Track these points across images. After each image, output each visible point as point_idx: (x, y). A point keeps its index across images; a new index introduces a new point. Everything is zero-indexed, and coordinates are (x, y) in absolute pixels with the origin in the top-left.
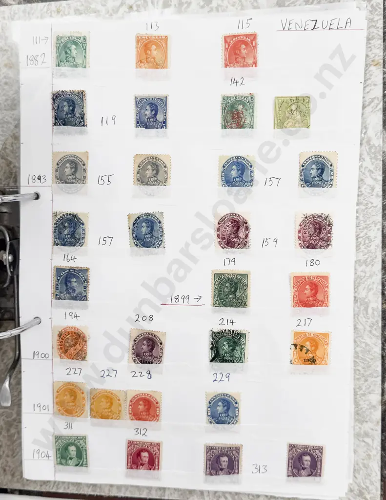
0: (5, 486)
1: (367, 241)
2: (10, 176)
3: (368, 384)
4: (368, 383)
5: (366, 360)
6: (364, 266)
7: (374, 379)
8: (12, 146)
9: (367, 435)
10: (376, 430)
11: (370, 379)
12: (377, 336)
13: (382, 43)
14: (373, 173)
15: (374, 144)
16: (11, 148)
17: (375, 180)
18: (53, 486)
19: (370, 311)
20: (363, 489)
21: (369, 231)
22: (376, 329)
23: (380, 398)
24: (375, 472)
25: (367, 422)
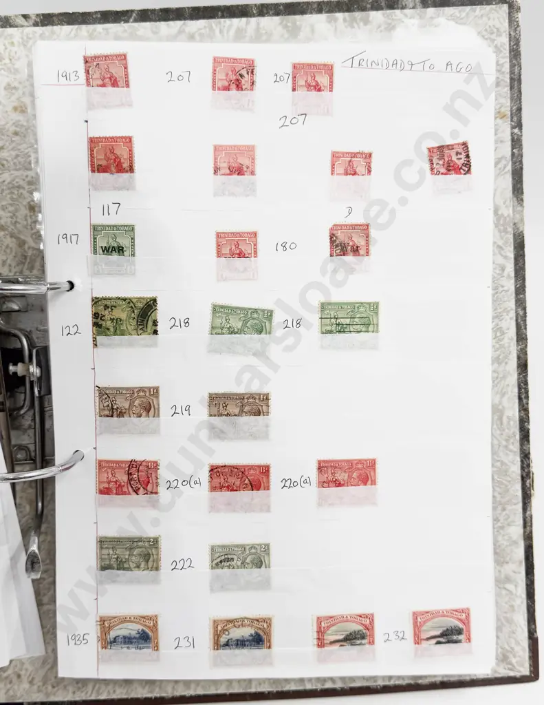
0: (19, 699)
1: (498, 334)
2: (24, 261)
3: (506, 514)
4: (507, 512)
5: (502, 483)
6: (496, 365)
7: (514, 507)
8: (26, 220)
9: (508, 579)
10: (520, 573)
11: (509, 507)
12: (515, 452)
13: (509, 92)
14: (503, 250)
15: (502, 215)
16: (25, 223)
17: (506, 257)
18: (92, 693)
19: (505, 420)
20: (508, 651)
21: (501, 320)
22: (513, 443)
23: (521, 530)
24: (520, 626)
25: (507, 563)
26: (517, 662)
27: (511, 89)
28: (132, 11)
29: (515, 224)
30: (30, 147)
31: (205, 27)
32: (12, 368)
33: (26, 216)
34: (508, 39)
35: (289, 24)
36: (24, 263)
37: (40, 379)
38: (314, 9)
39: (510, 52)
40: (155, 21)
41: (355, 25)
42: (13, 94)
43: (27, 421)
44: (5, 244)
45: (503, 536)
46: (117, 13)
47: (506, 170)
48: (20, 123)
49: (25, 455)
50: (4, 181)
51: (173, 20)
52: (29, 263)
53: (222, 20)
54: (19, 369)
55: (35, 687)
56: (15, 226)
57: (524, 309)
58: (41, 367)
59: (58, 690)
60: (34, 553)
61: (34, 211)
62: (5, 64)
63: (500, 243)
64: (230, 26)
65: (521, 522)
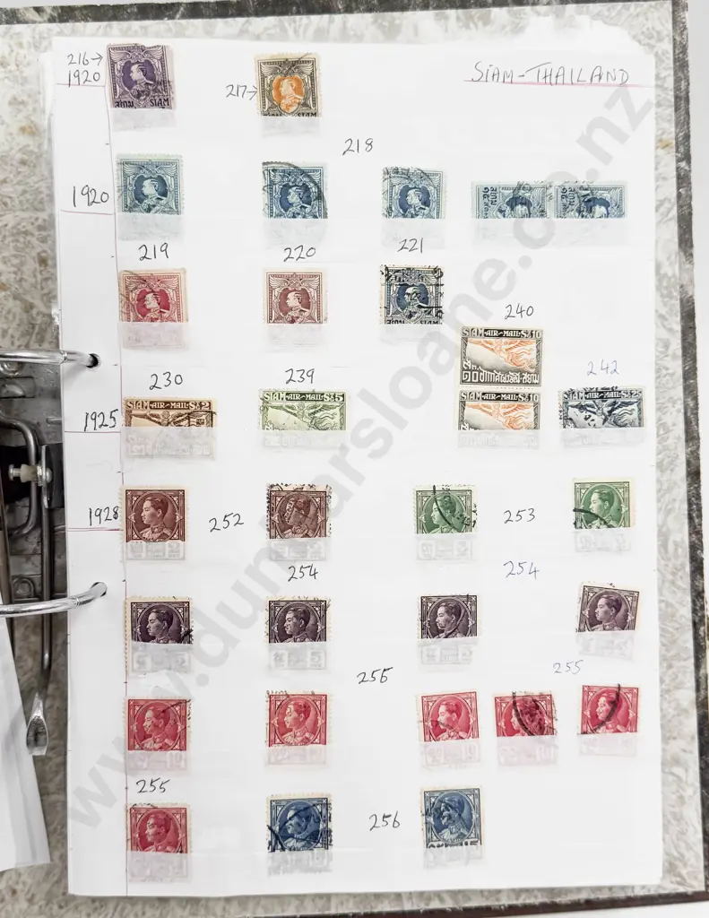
26: (688, 873)
27: (676, 111)
28: (179, 4)
29: (682, 286)
30: (42, 180)
31: (275, 26)
32: (13, 472)
33: (35, 270)
34: (671, 46)
35: (386, 24)
36: (31, 334)
37: (50, 485)
38: (418, 6)
39: (675, 62)
40: (209, 17)
41: (472, 25)
42: (20, 111)
43: (31, 544)
44: (6, 308)
45: (669, 702)
46: (159, 6)
47: (670, 215)
48: (29, 149)
49: (28, 590)
50: (6, 225)
51: (233, 16)
52: (37, 334)
53: (298, 17)
54: (23, 473)
55: (36, 908)
56: (21, 286)
57: (696, 398)
58: (52, 470)
59: (68, 911)
60: (39, 720)
61: (46, 265)
62: (10, 71)
63: (663, 311)
64: (307, 26)
65: (692, 683)
